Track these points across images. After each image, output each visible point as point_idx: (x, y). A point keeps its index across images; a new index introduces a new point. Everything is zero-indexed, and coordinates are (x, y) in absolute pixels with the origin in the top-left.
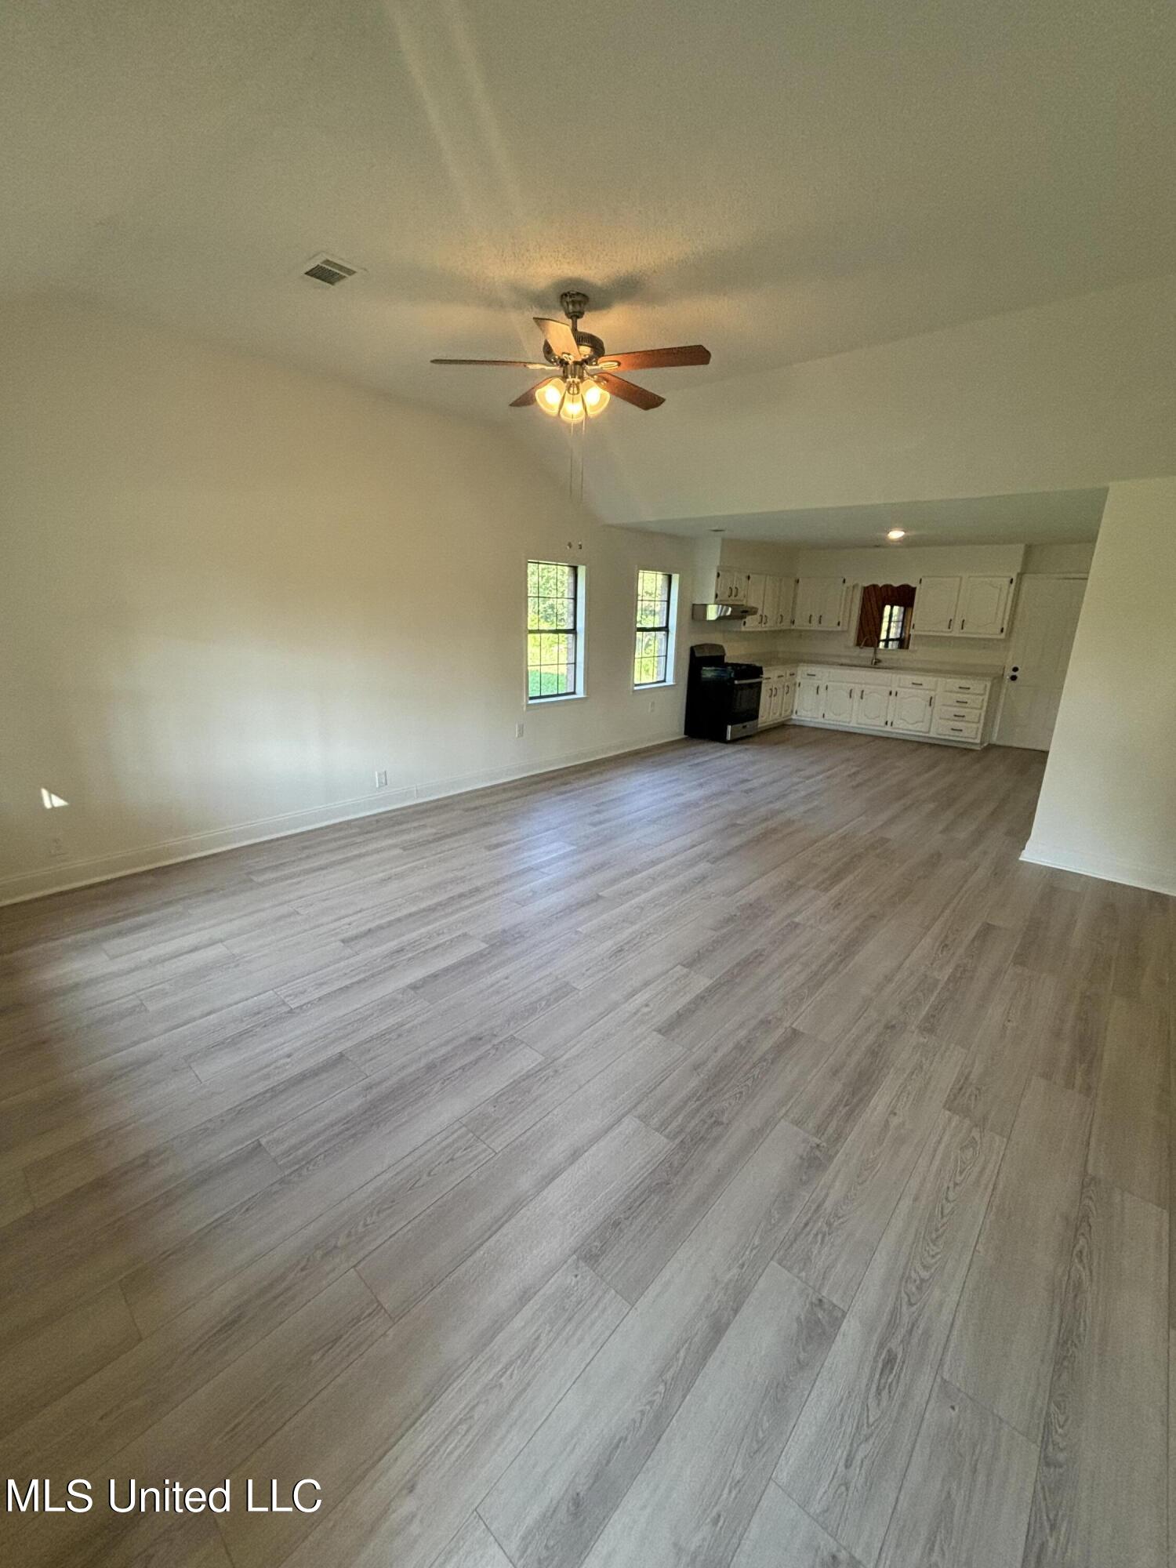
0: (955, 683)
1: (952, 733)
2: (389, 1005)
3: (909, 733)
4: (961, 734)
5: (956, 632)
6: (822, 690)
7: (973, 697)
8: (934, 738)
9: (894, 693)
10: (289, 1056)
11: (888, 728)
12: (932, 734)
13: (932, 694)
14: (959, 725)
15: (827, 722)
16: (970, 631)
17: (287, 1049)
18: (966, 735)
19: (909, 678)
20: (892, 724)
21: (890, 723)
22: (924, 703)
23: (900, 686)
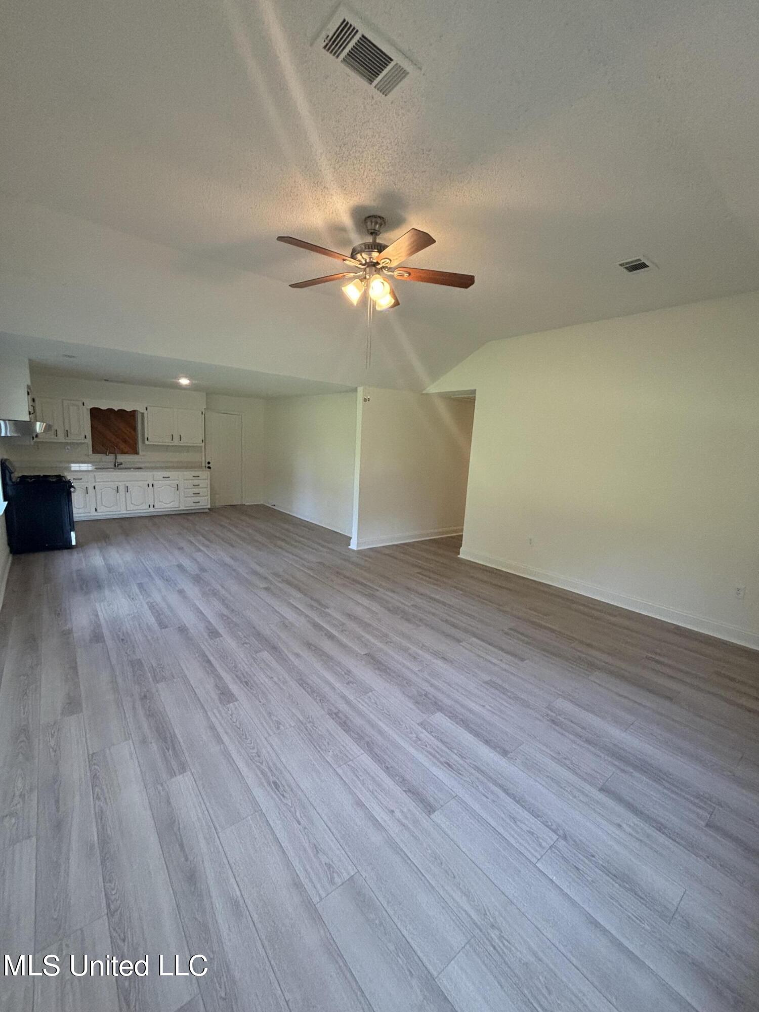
0: (189, 474)
1: (194, 505)
2: (531, 766)
3: (167, 510)
4: (199, 504)
5: (176, 442)
6: (91, 490)
7: (202, 481)
8: (183, 510)
9: (150, 485)
10: (620, 826)
11: (152, 509)
12: (182, 508)
13: (177, 482)
14: (197, 499)
15: (100, 514)
16: (185, 442)
17: (612, 829)
18: (203, 504)
19: (159, 474)
20: (154, 506)
21: (152, 506)
22: (173, 489)
23: (153, 480)
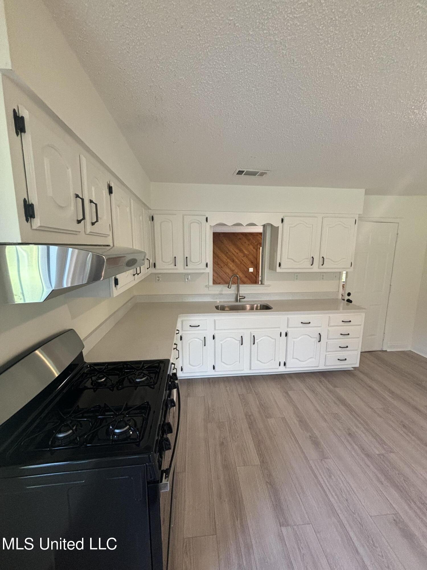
1: (339, 363)
3: (301, 369)
4: (345, 362)
6: (209, 339)
7: (353, 329)
8: (323, 369)
9: (283, 334)
11: (282, 369)
12: (322, 367)
13: (319, 330)
14: (344, 355)
18: (351, 363)
19: (296, 318)
20: (285, 364)
21: (282, 364)
22: (314, 340)
23: (288, 327)
